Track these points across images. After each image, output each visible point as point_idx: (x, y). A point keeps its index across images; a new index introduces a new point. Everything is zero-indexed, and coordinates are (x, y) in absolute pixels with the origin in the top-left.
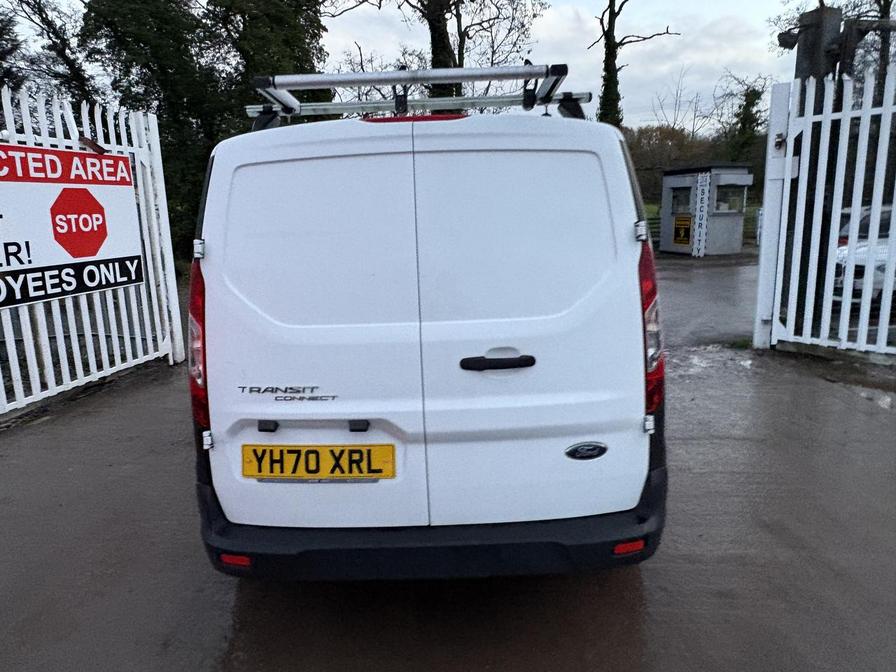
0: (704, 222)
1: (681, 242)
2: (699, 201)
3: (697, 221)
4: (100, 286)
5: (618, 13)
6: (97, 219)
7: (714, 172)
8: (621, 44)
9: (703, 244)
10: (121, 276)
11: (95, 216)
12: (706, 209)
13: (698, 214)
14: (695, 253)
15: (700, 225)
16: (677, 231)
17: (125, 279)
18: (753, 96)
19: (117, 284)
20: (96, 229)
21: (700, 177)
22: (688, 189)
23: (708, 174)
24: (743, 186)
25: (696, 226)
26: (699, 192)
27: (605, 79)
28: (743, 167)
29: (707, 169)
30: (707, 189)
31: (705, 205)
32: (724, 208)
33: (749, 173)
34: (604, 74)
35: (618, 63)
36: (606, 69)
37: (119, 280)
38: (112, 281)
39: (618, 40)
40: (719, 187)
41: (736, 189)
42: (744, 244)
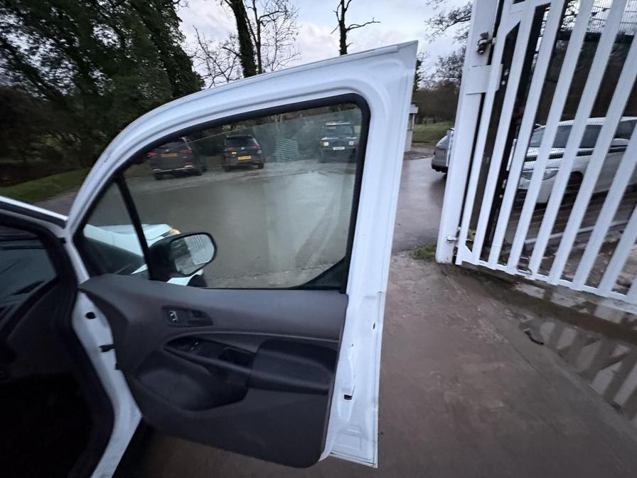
5: (346, 9)
8: (349, 29)
24: (412, 114)
33: (416, 106)
34: (340, 48)
35: (347, 42)
39: (347, 27)
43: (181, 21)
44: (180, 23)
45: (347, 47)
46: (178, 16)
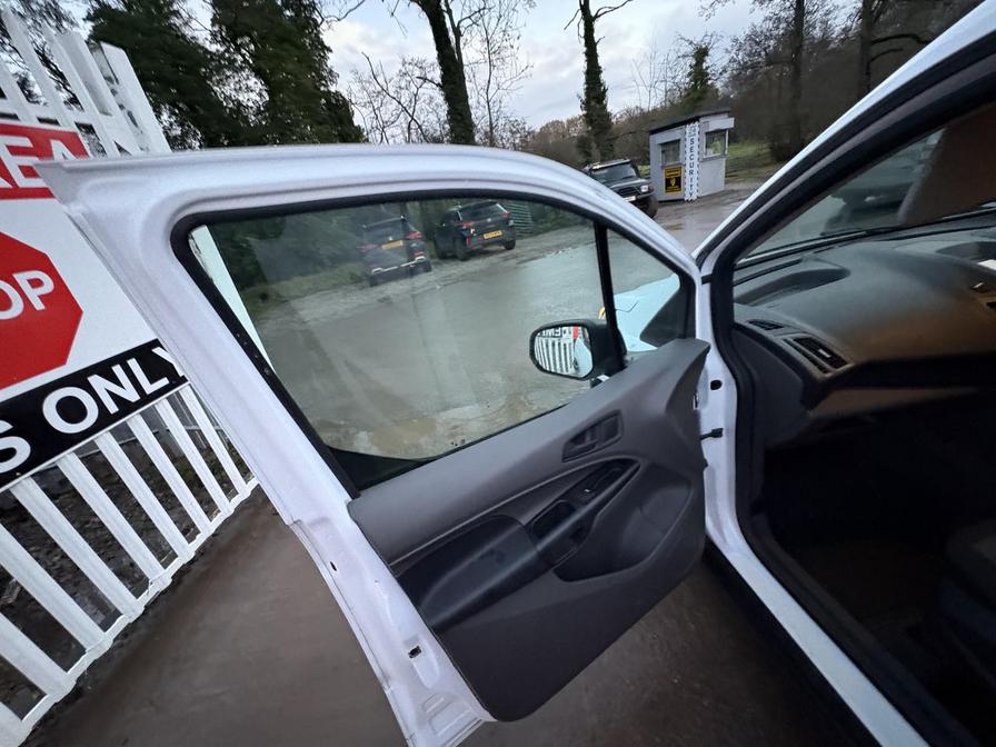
0: (695, 169)
1: (672, 191)
2: (688, 150)
3: (688, 168)
4: (105, 419)
6: (36, 283)
7: (702, 120)
8: (597, 16)
9: (695, 188)
10: (152, 380)
11: (22, 278)
12: (696, 156)
13: (688, 162)
14: (687, 197)
15: (691, 172)
16: (668, 182)
17: (164, 382)
18: (701, 54)
19: (146, 398)
20: (39, 306)
21: (688, 128)
22: (677, 142)
23: (697, 123)
24: (725, 130)
25: (687, 174)
26: (688, 143)
27: (587, 54)
28: (725, 112)
29: (696, 119)
30: (696, 138)
31: (695, 153)
32: (711, 153)
33: (730, 117)
34: (585, 49)
35: (596, 36)
36: (587, 44)
37: (149, 388)
38: (133, 396)
39: (593, 14)
40: (707, 133)
41: (720, 133)
42: (726, 182)
43: (331, 51)
44: (329, 55)
45: (596, 44)
46: (327, 43)
